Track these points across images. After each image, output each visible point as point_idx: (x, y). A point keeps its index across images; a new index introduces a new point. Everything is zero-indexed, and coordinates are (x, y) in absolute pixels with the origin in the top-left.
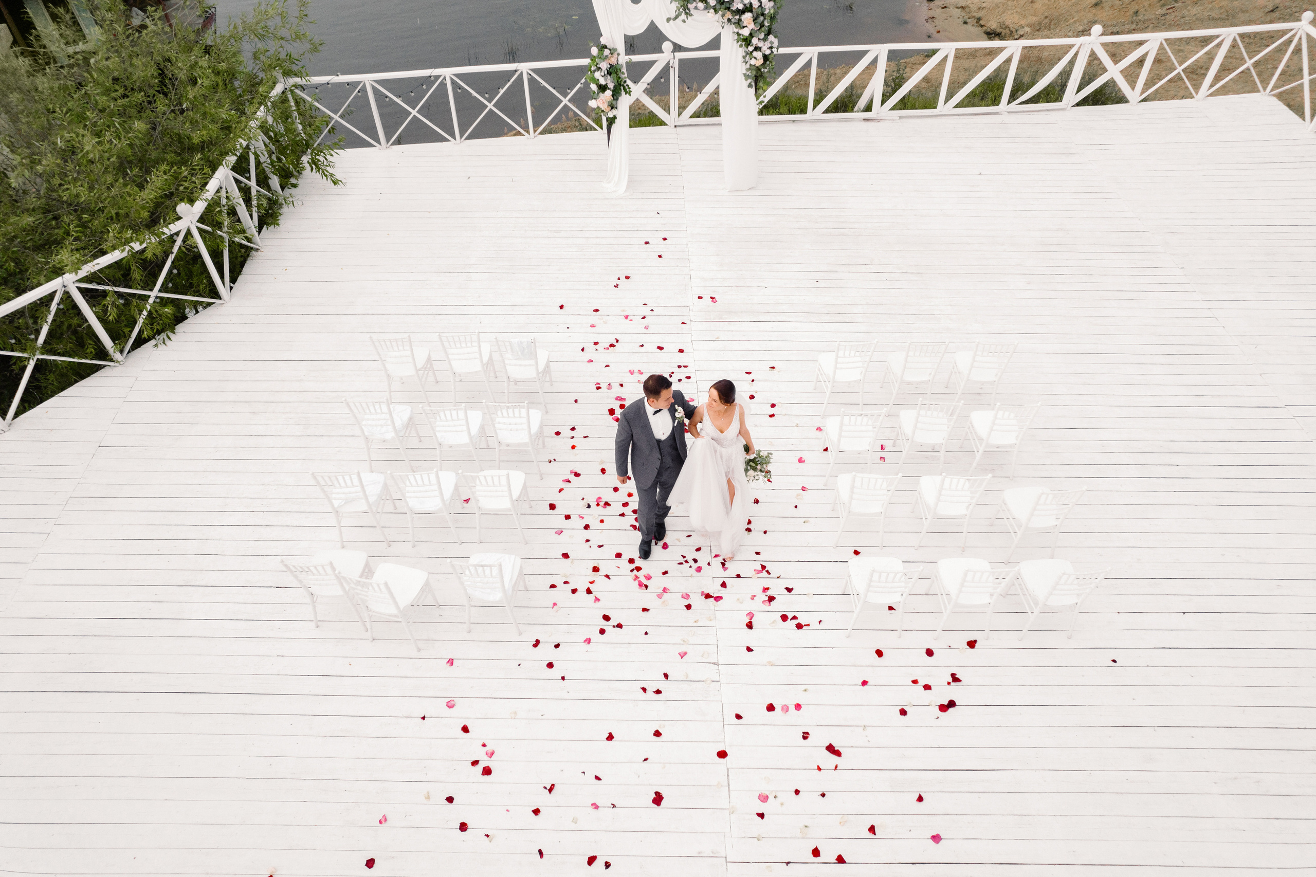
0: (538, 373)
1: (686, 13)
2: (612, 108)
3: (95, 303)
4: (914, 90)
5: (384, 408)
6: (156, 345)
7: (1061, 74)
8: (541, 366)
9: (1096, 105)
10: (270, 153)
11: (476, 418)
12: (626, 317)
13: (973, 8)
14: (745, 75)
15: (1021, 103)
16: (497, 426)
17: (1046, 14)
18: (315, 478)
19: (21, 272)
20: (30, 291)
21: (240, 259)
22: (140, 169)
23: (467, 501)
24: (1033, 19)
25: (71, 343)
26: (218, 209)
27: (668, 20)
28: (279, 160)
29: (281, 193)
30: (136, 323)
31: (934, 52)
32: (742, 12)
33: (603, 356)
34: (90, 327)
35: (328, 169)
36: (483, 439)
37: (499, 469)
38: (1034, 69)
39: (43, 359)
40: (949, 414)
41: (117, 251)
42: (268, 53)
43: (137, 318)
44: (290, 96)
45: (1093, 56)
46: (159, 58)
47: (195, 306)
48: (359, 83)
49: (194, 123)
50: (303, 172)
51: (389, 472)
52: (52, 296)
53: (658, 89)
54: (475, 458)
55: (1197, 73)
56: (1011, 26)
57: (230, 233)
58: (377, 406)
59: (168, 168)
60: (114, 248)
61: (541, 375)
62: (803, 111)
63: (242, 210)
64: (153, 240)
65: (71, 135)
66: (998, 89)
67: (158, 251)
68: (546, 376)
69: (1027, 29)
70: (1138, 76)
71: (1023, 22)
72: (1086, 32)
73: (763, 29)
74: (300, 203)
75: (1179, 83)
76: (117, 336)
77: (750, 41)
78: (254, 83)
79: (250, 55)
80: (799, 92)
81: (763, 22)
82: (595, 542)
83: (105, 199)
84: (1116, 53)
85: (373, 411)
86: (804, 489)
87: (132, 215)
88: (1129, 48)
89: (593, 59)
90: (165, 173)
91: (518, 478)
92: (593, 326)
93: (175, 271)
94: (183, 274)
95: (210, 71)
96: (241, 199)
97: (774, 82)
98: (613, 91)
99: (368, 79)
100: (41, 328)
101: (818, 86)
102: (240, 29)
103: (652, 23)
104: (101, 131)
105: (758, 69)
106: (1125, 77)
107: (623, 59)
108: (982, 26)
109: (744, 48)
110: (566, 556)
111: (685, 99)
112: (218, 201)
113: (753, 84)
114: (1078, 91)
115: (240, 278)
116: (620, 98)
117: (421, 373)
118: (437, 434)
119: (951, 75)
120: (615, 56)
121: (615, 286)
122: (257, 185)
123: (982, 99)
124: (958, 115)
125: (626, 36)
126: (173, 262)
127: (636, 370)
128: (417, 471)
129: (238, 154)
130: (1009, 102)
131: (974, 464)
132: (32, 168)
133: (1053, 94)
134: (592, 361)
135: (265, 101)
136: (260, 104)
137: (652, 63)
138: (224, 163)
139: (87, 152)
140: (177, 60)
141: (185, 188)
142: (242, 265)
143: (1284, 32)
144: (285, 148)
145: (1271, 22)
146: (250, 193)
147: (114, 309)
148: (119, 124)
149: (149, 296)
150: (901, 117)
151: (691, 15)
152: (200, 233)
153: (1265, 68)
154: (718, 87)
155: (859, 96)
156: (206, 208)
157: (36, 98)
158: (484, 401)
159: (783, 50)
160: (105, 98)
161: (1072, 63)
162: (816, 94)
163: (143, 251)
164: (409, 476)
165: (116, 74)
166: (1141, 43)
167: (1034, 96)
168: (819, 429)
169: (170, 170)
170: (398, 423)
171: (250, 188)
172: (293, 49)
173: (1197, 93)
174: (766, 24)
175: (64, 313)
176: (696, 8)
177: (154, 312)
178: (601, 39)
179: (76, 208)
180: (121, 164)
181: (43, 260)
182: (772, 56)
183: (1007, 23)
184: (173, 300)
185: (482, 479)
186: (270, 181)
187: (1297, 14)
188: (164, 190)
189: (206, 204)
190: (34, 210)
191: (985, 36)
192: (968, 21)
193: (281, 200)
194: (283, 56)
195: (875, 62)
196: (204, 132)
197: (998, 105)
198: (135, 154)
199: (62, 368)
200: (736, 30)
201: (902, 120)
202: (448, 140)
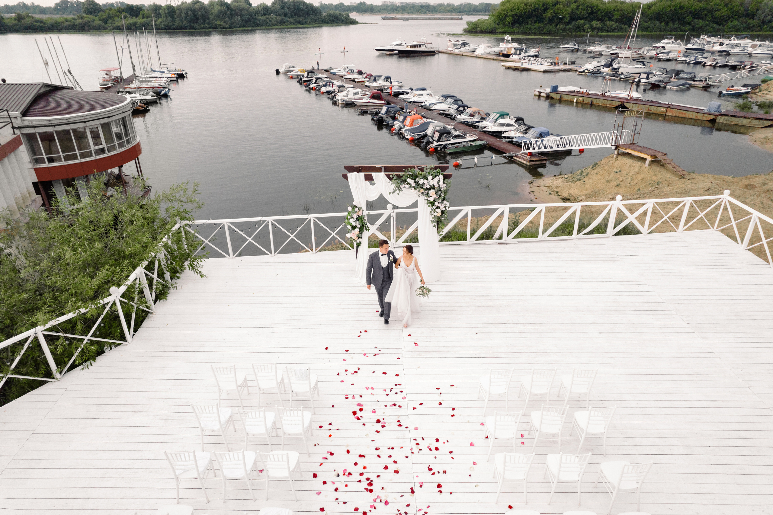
0: (310, 389)
1: (399, 190)
2: (359, 238)
3: (51, 343)
4: (525, 228)
5: (215, 409)
6: (82, 369)
7: (604, 219)
8: (313, 385)
9: (625, 235)
10: (167, 260)
11: (271, 416)
12: (365, 355)
13: (554, 187)
14: (431, 221)
15: (584, 234)
16: (283, 422)
17: (592, 190)
18: (166, 455)
19: (13, 325)
20: (15, 336)
21: (141, 319)
22: (94, 268)
23: (261, 471)
24: (585, 192)
25: (31, 367)
26: (133, 290)
27: (390, 193)
28: (172, 263)
29: (170, 281)
30: (73, 355)
31: (534, 208)
32: (430, 189)
33: (349, 378)
34: (45, 357)
35: (199, 269)
36: (274, 430)
37: (283, 450)
38: (589, 217)
39: (11, 378)
40: (561, 413)
41: (71, 313)
42: (174, 209)
43: (74, 353)
44: (182, 230)
45: (619, 211)
46: (115, 211)
47: (110, 345)
48: (222, 223)
49: (128, 244)
50: (185, 271)
51: (213, 451)
52: (26, 339)
53: (385, 228)
54: (268, 443)
55: (676, 219)
56: (575, 195)
57: (138, 303)
58: (211, 409)
59: (109, 268)
60: (70, 311)
61: (312, 390)
62: (465, 239)
63: (147, 291)
64: (93, 307)
65: (60, 250)
66: (571, 227)
67: (95, 314)
68: (315, 391)
69: (583, 197)
70: (645, 220)
71: (581, 194)
72: (614, 199)
73: (441, 197)
74: (180, 287)
75: (668, 224)
76: (60, 363)
77: (434, 204)
78: (164, 223)
79: (164, 209)
80: (462, 230)
81: (440, 194)
82: (341, 500)
83: (70, 284)
84: (632, 209)
85: (208, 411)
86: (474, 463)
87: (84, 293)
88: (638, 206)
89: (349, 212)
90: (107, 270)
91: (294, 456)
92: (345, 360)
93: (102, 325)
94: (107, 327)
95: (142, 217)
96: (147, 285)
97: (448, 224)
98: (359, 229)
99: (226, 222)
100: (16, 358)
101: (472, 226)
102: (161, 197)
103: (381, 194)
104: (77, 248)
105: (439, 218)
106: (638, 221)
107: (365, 213)
108: (559, 196)
109: (431, 207)
110: (322, 510)
111: (400, 233)
112: (134, 286)
113: (436, 225)
114: (614, 228)
115: (140, 330)
116: (363, 233)
117: (239, 388)
118: (246, 427)
119: (544, 220)
120: (361, 211)
121: (359, 337)
122: (158, 277)
123: (563, 232)
124: (551, 241)
125: (367, 201)
126: (102, 320)
127: (370, 387)
128: (232, 451)
129: (149, 260)
130: (578, 234)
131: (580, 446)
132: (34, 268)
133: (601, 229)
134: (343, 381)
135: (168, 232)
136: (165, 234)
137: (381, 215)
138: (140, 265)
139: (67, 259)
140: (125, 212)
141: (116, 278)
142: (142, 322)
143: (717, 200)
144: (176, 257)
145: (709, 195)
146: (153, 281)
147: (62, 347)
148: (87, 244)
149: (84, 339)
150: (519, 242)
151: (402, 191)
152: (120, 303)
153: (710, 217)
154: (417, 227)
155: (495, 232)
156: (126, 290)
157: (47, 231)
158: (276, 406)
159: (452, 208)
160: (83, 231)
161: (609, 213)
162: (471, 230)
163: (86, 313)
164: (226, 455)
165: (92, 219)
166: (644, 204)
167: (591, 231)
168: (482, 424)
169: (110, 269)
170: (223, 420)
171: (153, 279)
172: (189, 207)
173: (678, 229)
174: (442, 195)
175: (32, 349)
176: (404, 187)
177: (85, 349)
178: (354, 203)
179: (54, 289)
180: (84, 265)
181: (27, 318)
182: (446, 211)
183: (572, 194)
184: (98, 342)
185: (271, 457)
186: (165, 275)
187: (721, 191)
188: (105, 279)
189: (126, 287)
190: (29, 290)
191: (562, 201)
192: (552, 193)
193: (170, 286)
194: (181, 210)
195: (502, 214)
196: (133, 249)
197: (572, 235)
198: (92, 260)
199: (22, 383)
200: (426, 198)
201: (520, 244)
202: (267, 254)
